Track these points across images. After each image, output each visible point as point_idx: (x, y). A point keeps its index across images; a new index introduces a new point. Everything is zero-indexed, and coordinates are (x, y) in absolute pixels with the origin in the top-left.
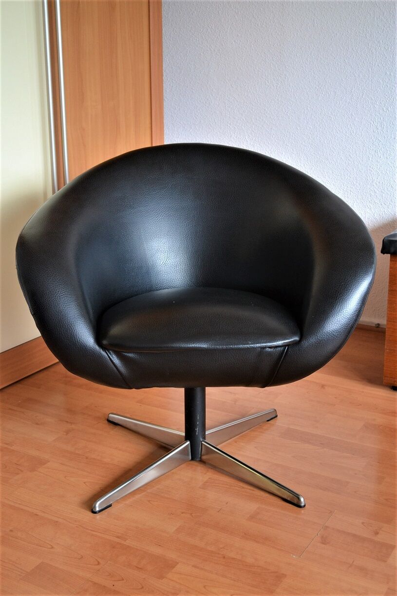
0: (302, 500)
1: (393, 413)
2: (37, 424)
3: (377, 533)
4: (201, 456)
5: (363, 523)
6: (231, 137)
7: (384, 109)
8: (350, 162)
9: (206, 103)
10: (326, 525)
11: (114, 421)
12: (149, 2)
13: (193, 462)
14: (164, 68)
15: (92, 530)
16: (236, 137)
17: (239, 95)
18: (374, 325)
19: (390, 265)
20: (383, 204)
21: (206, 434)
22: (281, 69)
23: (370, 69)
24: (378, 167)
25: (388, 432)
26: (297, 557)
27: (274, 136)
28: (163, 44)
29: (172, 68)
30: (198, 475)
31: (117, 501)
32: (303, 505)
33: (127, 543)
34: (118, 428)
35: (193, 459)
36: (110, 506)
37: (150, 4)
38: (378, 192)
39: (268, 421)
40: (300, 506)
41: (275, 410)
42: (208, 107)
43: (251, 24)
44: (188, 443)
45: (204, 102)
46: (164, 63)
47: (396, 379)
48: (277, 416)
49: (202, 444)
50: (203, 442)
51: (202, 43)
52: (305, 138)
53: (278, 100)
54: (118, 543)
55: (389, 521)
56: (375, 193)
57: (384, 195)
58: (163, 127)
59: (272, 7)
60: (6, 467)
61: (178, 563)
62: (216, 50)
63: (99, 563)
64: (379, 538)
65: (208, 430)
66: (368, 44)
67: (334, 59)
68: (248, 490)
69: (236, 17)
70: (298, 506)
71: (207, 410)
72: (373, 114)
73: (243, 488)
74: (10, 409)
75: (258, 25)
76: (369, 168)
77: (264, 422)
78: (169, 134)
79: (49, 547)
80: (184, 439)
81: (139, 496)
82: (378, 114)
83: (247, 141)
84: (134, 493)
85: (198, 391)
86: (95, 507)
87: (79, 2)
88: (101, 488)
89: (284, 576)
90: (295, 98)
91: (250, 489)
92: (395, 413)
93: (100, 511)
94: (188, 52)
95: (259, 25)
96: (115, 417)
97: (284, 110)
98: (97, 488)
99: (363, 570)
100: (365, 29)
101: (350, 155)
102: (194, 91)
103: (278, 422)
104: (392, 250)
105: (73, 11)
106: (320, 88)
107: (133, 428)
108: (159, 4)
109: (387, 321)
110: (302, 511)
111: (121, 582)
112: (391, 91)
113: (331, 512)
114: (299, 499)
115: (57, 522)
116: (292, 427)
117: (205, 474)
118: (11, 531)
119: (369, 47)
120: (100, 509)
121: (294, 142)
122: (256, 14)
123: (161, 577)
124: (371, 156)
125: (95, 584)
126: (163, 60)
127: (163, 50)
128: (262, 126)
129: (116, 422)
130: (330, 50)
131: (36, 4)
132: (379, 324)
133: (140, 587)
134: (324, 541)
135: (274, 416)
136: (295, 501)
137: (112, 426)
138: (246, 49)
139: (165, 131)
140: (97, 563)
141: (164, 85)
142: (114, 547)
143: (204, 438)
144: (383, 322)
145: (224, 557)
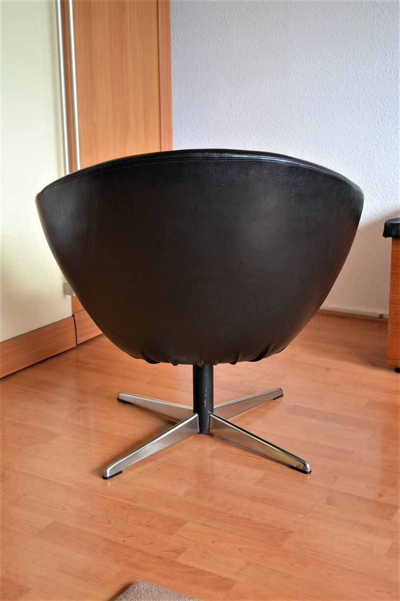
0: (308, 466)
1: (397, 392)
2: (50, 403)
3: (381, 495)
4: (209, 429)
5: (367, 487)
6: (237, 135)
7: (385, 104)
8: (353, 157)
9: (212, 103)
10: (332, 488)
11: (124, 399)
12: (157, 2)
13: (201, 435)
14: (172, 71)
15: (103, 494)
16: (242, 136)
17: (244, 94)
18: (378, 316)
19: (392, 248)
20: (385, 197)
21: (214, 407)
22: (285, 68)
23: (371, 67)
24: (380, 161)
25: (392, 409)
26: (303, 516)
27: (278, 133)
28: (172, 47)
29: (180, 70)
30: (207, 446)
31: (128, 469)
32: (309, 471)
33: (137, 505)
34: (128, 406)
35: (201, 432)
36: (121, 472)
37: (159, 4)
38: (379, 185)
39: (274, 399)
40: (305, 472)
41: (281, 390)
42: (215, 107)
43: (256, 26)
44: (197, 415)
45: (211, 103)
46: (172, 65)
47: (399, 361)
48: (282, 395)
49: (210, 416)
50: (211, 415)
51: (209, 45)
52: (309, 135)
53: (282, 98)
54: (128, 504)
55: (393, 484)
56: (377, 186)
57: (385, 188)
58: (172, 127)
59: (276, 9)
60: (19, 440)
61: (187, 522)
62: (222, 52)
63: (110, 522)
64: (383, 500)
65: (216, 404)
66: (369, 42)
67: (336, 57)
68: (255, 459)
69: (242, 19)
70: (304, 471)
71: (214, 390)
72: (374, 110)
73: (250, 457)
74: (23, 390)
75: (262, 26)
76: (371, 162)
77: (269, 400)
78: (177, 135)
79: (61, 508)
80: (192, 413)
81: (150, 464)
82: (379, 110)
83: (253, 139)
84: (144, 461)
85: (207, 367)
86: (106, 473)
87: (91, 2)
88: (111, 457)
89: (291, 532)
90: (299, 96)
91: (256, 458)
92: (398, 392)
93: (111, 477)
94: (195, 54)
95: (264, 26)
96: (125, 396)
97: (288, 108)
98: (108, 457)
99: (368, 528)
100: (365, 28)
101: (352, 151)
102: (201, 92)
103: (284, 400)
104: (394, 233)
105: (86, 11)
106: (323, 86)
107: (143, 405)
108: (167, 4)
109: (390, 310)
110: (308, 477)
111: (132, 538)
112: (391, 86)
113: (336, 477)
114: (305, 465)
115: (69, 487)
116: (297, 404)
117: (213, 445)
118: (24, 494)
119: (370, 45)
120: (111, 475)
121: (299, 138)
122: (260, 16)
123: (170, 533)
124: (373, 151)
125: (106, 539)
126: (172, 63)
127: (172, 53)
128: (267, 124)
129: (126, 400)
130: (332, 48)
131: (50, 4)
132: (382, 315)
133: (150, 542)
134: (329, 502)
135: (280, 395)
136: (301, 468)
137: (122, 404)
138: (251, 49)
139: (173, 132)
140: (108, 522)
141: (173, 87)
142: (124, 508)
143: (212, 411)
144: (386, 312)
145: (232, 517)
